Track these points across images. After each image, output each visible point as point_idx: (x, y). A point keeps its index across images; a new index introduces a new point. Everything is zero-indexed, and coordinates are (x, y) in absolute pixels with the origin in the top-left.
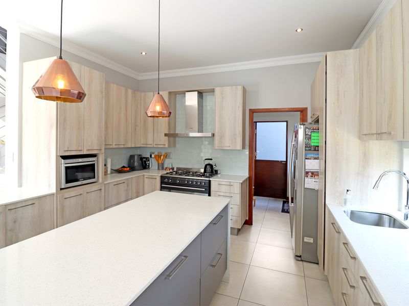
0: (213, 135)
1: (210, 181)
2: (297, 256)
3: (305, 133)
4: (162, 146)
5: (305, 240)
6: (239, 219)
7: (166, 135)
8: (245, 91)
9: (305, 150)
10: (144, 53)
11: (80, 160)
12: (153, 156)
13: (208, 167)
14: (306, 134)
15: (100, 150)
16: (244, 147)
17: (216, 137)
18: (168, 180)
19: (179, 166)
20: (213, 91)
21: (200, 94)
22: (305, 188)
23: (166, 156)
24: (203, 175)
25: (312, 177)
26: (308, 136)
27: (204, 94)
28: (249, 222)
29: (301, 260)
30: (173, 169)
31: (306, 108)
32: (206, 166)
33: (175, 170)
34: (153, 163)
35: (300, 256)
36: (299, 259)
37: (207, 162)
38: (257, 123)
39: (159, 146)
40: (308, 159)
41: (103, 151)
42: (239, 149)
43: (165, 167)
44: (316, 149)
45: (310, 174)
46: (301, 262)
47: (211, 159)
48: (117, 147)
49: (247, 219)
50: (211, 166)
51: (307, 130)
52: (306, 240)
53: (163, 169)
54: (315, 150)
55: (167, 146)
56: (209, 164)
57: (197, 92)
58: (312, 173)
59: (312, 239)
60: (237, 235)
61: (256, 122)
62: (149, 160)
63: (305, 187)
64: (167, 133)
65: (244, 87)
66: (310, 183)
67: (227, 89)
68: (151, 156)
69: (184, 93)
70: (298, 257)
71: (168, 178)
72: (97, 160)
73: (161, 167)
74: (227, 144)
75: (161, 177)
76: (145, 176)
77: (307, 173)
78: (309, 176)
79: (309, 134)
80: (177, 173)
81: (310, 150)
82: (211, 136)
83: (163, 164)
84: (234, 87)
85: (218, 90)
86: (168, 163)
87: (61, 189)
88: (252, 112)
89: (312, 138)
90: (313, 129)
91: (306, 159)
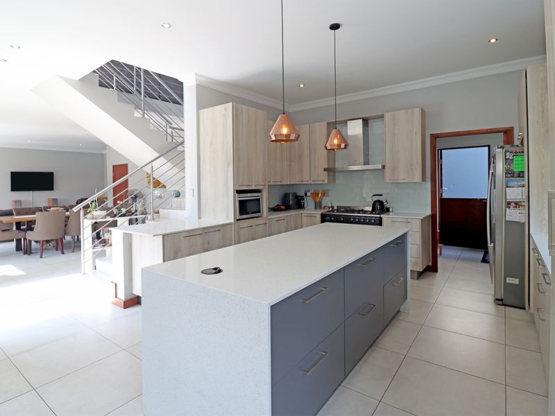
0: (384, 167)
1: (381, 218)
2: (497, 299)
3: (506, 156)
4: (320, 182)
5: (507, 281)
6: (420, 261)
7: (325, 170)
8: (423, 113)
9: (506, 177)
10: (302, 86)
11: (249, 195)
12: (309, 194)
13: (377, 204)
14: (506, 159)
15: (265, 185)
16: (424, 179)
17: (387, 169)
18: (331, 218)
19: (339, 205)
20: (382, 117)
21: (366, 121)
22: (506, 221)
23: (324, 194)
24: (372, 213)
25: (516, 207)
26: (508, 161)
27: (370, 121)
28: (432, 268)
29: (503, 305)
30: (333, 207)
31: (513, 128)
32: (375, 202)
33: (335, 208)
34: (309, 202)
35: (501, 300)
36: (501, 303)
37: (376, 198)
38: (443, 151)
39: (317, 183)
40: (510, 187)
41: (267, 187)
42: (417, 181)
43: (323, 205)
44: (521, 175)
45: (513, 204)
46: (503, 307)
47: (381, 195)
48: (274, 184)
49: (431, 264)
50: (381, 203)
51: (508, 154)
52: (509, 280)
53: (321, 208)
54: (519, 176)
55: (326, 182)
56: (378, 201)
57: (361, 120)
58: (516, 204)
59: (517, 280)
60: (418, 279)
61: (441, 150)
62: (304, 199)
63: (507, 219)
64: (326, 167)
65: (422, 109)
66: (514, 215)
67: (401, 114)
68: (306, 194)
69: (345, 122)
70: (499, 302)
71: (330, 216)
72: (262, 195)
73: (318, 205)
74: (402, 176)
75: (322, 214)
76: (303, 215)
77: (508, 204)
78: (512, 207)
79: (511, 158)
80: (338, 211)
81: (513, 177)
82: (380, 168)
83: (320, 203)
84: (410, 110)
85: (388, 116)
86: (327, 202)
87: (238, 220)
88: (434, 137)
89: (515, 162)
90: (516, 153)
91: (507, 187)
